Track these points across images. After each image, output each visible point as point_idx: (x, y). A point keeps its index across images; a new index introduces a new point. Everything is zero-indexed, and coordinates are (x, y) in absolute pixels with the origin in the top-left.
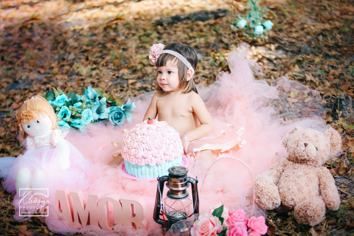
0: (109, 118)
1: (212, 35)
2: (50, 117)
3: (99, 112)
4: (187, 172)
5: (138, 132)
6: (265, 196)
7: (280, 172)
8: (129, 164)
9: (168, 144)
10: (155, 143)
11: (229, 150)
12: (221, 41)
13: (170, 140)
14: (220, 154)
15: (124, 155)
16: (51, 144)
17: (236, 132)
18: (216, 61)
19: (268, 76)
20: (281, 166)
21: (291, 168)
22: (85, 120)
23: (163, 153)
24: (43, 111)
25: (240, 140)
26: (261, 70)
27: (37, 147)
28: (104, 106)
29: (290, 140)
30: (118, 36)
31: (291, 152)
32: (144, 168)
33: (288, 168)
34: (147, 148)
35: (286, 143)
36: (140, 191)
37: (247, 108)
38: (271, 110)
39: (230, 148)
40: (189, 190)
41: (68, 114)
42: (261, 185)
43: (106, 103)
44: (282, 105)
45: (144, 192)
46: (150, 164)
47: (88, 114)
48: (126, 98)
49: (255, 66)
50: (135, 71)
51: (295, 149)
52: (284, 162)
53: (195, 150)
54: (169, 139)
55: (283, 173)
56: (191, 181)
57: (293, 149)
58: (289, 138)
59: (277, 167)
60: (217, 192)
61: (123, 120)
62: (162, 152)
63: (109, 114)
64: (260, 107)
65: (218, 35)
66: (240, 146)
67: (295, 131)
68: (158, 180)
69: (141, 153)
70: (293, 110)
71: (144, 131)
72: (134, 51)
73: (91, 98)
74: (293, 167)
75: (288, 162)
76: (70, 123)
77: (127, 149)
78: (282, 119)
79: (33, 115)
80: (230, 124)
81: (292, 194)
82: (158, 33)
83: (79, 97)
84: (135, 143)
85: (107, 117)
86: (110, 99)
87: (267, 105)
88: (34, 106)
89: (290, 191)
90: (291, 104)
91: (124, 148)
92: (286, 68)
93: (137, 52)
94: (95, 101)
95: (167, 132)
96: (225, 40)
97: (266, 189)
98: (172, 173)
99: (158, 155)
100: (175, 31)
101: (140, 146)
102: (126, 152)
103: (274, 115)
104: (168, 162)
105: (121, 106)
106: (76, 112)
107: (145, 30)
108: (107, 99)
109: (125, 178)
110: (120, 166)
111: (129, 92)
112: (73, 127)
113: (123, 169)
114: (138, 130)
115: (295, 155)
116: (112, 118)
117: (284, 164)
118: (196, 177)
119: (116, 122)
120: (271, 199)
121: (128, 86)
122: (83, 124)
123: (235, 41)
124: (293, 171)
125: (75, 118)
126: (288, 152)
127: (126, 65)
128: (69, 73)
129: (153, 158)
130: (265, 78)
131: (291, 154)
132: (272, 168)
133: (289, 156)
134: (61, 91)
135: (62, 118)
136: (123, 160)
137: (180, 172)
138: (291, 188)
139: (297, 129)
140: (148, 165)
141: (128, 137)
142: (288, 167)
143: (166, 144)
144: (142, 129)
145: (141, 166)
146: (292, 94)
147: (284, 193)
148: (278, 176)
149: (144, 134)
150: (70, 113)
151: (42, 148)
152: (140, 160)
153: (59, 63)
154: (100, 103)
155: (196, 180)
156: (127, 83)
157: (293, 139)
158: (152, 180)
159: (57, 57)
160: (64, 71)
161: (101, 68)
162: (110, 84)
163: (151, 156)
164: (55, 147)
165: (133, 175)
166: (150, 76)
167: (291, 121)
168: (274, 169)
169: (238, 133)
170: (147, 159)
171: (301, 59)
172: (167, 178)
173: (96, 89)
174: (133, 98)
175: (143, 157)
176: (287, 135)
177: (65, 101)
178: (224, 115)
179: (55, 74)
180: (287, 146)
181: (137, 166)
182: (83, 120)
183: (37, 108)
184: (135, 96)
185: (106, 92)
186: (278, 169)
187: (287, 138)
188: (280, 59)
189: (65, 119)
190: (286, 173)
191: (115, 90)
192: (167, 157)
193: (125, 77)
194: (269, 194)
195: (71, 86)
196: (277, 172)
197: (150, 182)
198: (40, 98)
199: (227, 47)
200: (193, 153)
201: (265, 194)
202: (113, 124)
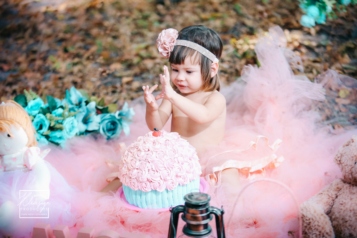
0: (99, 129)
1: (231, 16)
2: (25, 130)
3: (86, 121)
4: (209, 200)
5: (141, 148)
6: (314, 230)
7: (332, 198)
8: (130, 190)
9: (180, 163)
10: (164, 162)
11: (262, 170)
12: (244, 24)
13: (184, 157)
14: (249, 174)
15: (122, 178)
16: (25, 165)
17: (270, 146)
18: (237, 50)
19: (309, 70)
20: (333, 190)
21: (347, 192)
22: (67, 132)
23: (175, 175)
24: (16, 121)
25: (276, 157)
26: (300, 62)
27: (7, 169)
28: (93, 114)
29: (344, 155)
30: (106, 18)
31: (347, 171)
32: (149, 195)
33: (343, 194)
34: (154, 169)
35: (339, 159)
36: (144, 226)
37: (283, 113)
38: (316, 115)
39: (263, 167)
40: (212, 223)
41: (45, 125)
42: (308, 216)
43: (95, 109)
44: (328, 108)
45: (151, 227)
46: (158, 190)
47: (72, 124)
48: (121, 102)
49: (292, 57)
50: (130, 66)
51: (352, 167)
52: (338, 185)
53: (215, 169)
54: (182, 156)
55: (336, 200)
56: (214, 212)
57: (350, 167)
58: (343, 153)
59: (328, 191)
60: (248, 226)
61: (119, 131)
62: (173, 173)
63: (100, 123)
64: (301, 111)
65: (239, 15)
66: (277, 165)
67: (352, 144)
68: (170, 210)
69: (146, 175)
70: (344, 114)
71: (149, 145)
72: (128, 39)
73: (74, 103)
74: (349, 192)
75: (343, 184)
76: (47, 137)
77: (126, 170)
78: (330, 127)
79: (3, 126)
80: (261, 134)
81: (349, 227)
82: (159, 14)
83: (59, 102)
84: (137, 161)
85: (96, 128)
86: (101, 104)
87: (310, 108)
88: (5, 114)
89: (347, 224)
90: (341, 106)
91: (123, 169)
92: (332, 59)
93: (132, 41)
94: (80, 107)
95: (179, 146)
96: (249, 23)
97: (315, 222)
98: (189, 202)
99: (168, 178)
100: (181, 12)
101: (144, 166)
102: (125, 174)
103: (319, 122)
104: (181, 187)
105: (115, 113)
106: (55, 121)
107: (141, 11)
108: (96, 104)
109: (125, 209)
110: (118, 193)
111: (124, 94)
112: (52, 142)
113: (121, 197)
114: (141, 145)
115: (352, 175)
116: (103, 130)
117: (338, 188)
118: (222, 207)
119: (109, 134)
120: (322, 235)
121: (122, 85)
122: (65, 138)
123: (263, 23)
124: (351, 197)
125: (55, 130)
126: (343, 171)
127: (118, 58)
128: (43, 70)
129: (162, 182)
130: (305, 72)
131: (347, 174)
132: (322, 194)
133: (344, 176)
134: (34, 94)
135: (37, 131)
136: (121, 184)
137: (200, 200)
138: (348, 220)
139: (354, 141)
140: (155, 191)
141: (128, 154)
142: (343, 191)
143: (179, 163)
144: (146, 143)
145: (146, 193)
146: (342, 94)
147: (339, 226)
148: (330, 203)
149: (149, 150)
150: (47, 123)
151: (13, 172)
152: (144, 185)
153: (28, 56)
154: (87, 109)
155: (222, 210)
156: (121, 81)
157: (349, 154)
158: (160, 211)
159: (25, 48)
160: (36, 67)
161: (85, 63)
162: (98, 83)
163: (159, 179)
164: (31, 170)
165: (135, 205)
166: (152, 72)
167: (342, 129)
168: (325, 194)
169: (272, 147)
170: (153, 182)
171: (352, 46)
172: (182, 208)
173: (82, 90)
174: (130, 101)
175: (148, 180)
176: (341, 149)
177: (40, 107)
178: (253, 124)
179: (24, 72)
180: (340, 163)
181: (141, 193)
182: (66, 132)
183: (9, 117)
184: (132, 99)
185: (94, 94)
186: (330, 194)
187: (341, 153)
188: (325, 47)
189: (41, 131)
190: (340, 200)
191: (105, 91)
192: (181, 180)
193: (118, 74)
194: (320, 229)
195: (46, 88)
196: (329, 198)
197: (158, 214)
198: (14, 103)
199: (251, 32)
200: (212, 173)
201: (313, 228)
202: (106, 137)
